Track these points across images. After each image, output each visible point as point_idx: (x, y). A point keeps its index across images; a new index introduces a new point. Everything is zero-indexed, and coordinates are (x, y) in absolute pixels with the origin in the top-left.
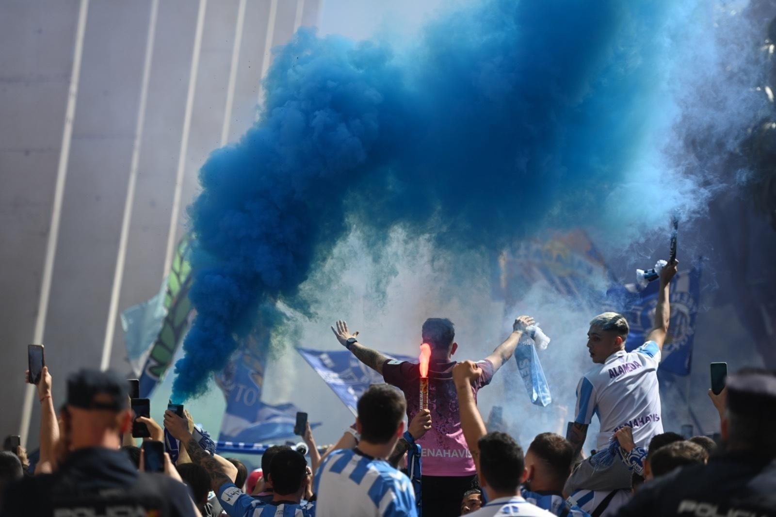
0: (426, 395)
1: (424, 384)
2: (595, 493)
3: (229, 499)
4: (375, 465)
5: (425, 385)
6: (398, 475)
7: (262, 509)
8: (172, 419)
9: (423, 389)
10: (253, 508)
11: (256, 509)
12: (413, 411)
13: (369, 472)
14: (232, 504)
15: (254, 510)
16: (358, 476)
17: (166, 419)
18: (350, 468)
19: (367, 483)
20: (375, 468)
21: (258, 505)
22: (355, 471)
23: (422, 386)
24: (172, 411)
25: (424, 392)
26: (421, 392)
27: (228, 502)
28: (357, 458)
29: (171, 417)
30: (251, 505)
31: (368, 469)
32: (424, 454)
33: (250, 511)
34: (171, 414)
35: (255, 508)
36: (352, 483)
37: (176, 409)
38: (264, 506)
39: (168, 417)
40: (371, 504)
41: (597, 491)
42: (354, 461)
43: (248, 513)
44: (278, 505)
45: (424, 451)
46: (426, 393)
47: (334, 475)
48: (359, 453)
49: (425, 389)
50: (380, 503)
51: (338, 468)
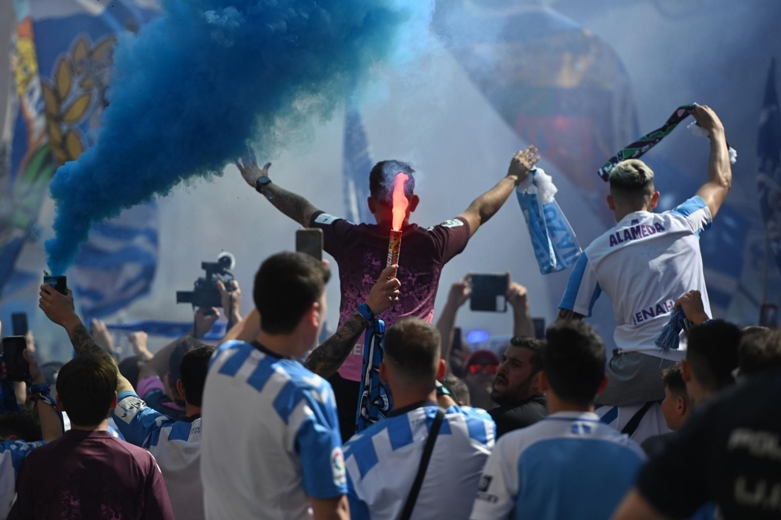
0: (397, 256)
1: (395, 240)
2: (619, 409)
3: (125, 415)
4: (284, 365)
5: (396, 242)
6: (316, 380)
7: (171, 428)
8: (50, 297)
9: (393, 246)
10: (157, 427)
11: (162, 429)
12: (347, 291)
13: (274, 376)
14: (129, 423)
15: (159, 431)
16: (259, 380)
17: (43, 298)
18: (247, 369)
19: (271, 391)
20: (282, 371)
21: (165, 423)
22: (256, 373)
23: (392, 242)
24: (51, 285)
25: (395, 252)
26: (390, 250)
27: (123, 419)
28: (258, 355)
29: (49, 293)
30: (155, 422)
31: (273, 371)
32: (357, 351)
33: (154, 432)
34: (49, 289)
35: (161, 427)
36: (251, 390)
37: (55, 283)
38: (173, 424)
39: (44, 294)
40: (276, 418)
41: (623, 406)
42: (253, 359)
43: (151, 434)
44: (192, 421)
45: (357, 347)
46: (397, 253)
47: (225, 378)
48: (262, 349)
49: (396, 247)
50: (290, 418)
51: (230, 369)
